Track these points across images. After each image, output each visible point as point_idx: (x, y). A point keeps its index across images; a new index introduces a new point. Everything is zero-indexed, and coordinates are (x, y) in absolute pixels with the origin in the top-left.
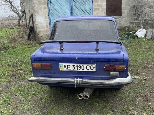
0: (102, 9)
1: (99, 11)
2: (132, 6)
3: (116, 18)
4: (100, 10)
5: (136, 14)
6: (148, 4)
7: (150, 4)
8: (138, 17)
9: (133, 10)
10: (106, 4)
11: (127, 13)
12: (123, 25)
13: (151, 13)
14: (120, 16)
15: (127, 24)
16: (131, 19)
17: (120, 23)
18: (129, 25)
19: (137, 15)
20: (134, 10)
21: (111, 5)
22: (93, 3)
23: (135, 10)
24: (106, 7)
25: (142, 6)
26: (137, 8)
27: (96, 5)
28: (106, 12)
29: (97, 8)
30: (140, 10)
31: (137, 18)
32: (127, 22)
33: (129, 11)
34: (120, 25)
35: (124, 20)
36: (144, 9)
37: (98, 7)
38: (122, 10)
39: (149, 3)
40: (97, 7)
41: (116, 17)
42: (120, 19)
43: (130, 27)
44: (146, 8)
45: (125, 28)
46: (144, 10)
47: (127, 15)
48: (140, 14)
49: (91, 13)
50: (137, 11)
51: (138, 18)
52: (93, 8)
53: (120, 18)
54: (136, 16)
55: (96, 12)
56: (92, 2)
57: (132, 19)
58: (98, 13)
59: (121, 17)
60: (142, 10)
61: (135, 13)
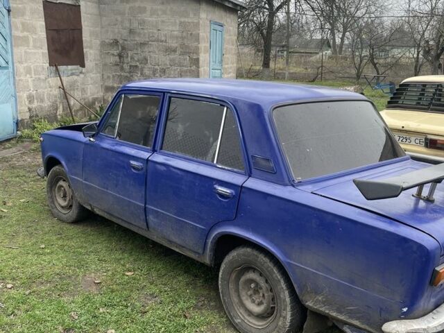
0: (35, 40)
1: (28, 46)
2: (107, 41)
3: (74, 71)
4: (31, 43)
5: (123, 63)
6: (162, 41)
7: (166, 42)
8: (130, 72)
9: (111, 52)
10: (44, 23)
11: (95, 60)
12: (89, 94)
13: (171, 66)
14: (81, 68)
15: (98, 93)
16: (105, 77)
17: (83, 89)
18: (100, 94)
19: (126, 67)
20: (116, 52)
21: (57, 31)
22: (9, 15)
23: (118, 51)
24: (45, 36)
25: (143, 44)
26: (123, 48)
27: (20, 26)
28: (47, 51)
29: (21, 35)
30: (137, 54)
31: (127, 74)
32: (97, 85)
33: (98, 52)
34: (82, 94)
35: (89, 79)
36: (150, 52)
37: (26, 34)
38: (85, 50)
39: (163, 38)
40: (22, 32)
41: (72, 70)
42: (82, 76)
43: (104, 100)
44: (154, 52)
45: (95, 104)
46: (150, 57)
47: (96, 64)
48: (136, 66)
49: (7, 52)
50: (127, 57)
51: (132, 76)
52: (11, 34)
53: (81, 73)
54: (122, 69)
55: (20, 47)
56: (9, 11)
57: (109, 77)
58: (25, 52)
59: (84, 70)
60: (143, 55)
61: (118, 60)
